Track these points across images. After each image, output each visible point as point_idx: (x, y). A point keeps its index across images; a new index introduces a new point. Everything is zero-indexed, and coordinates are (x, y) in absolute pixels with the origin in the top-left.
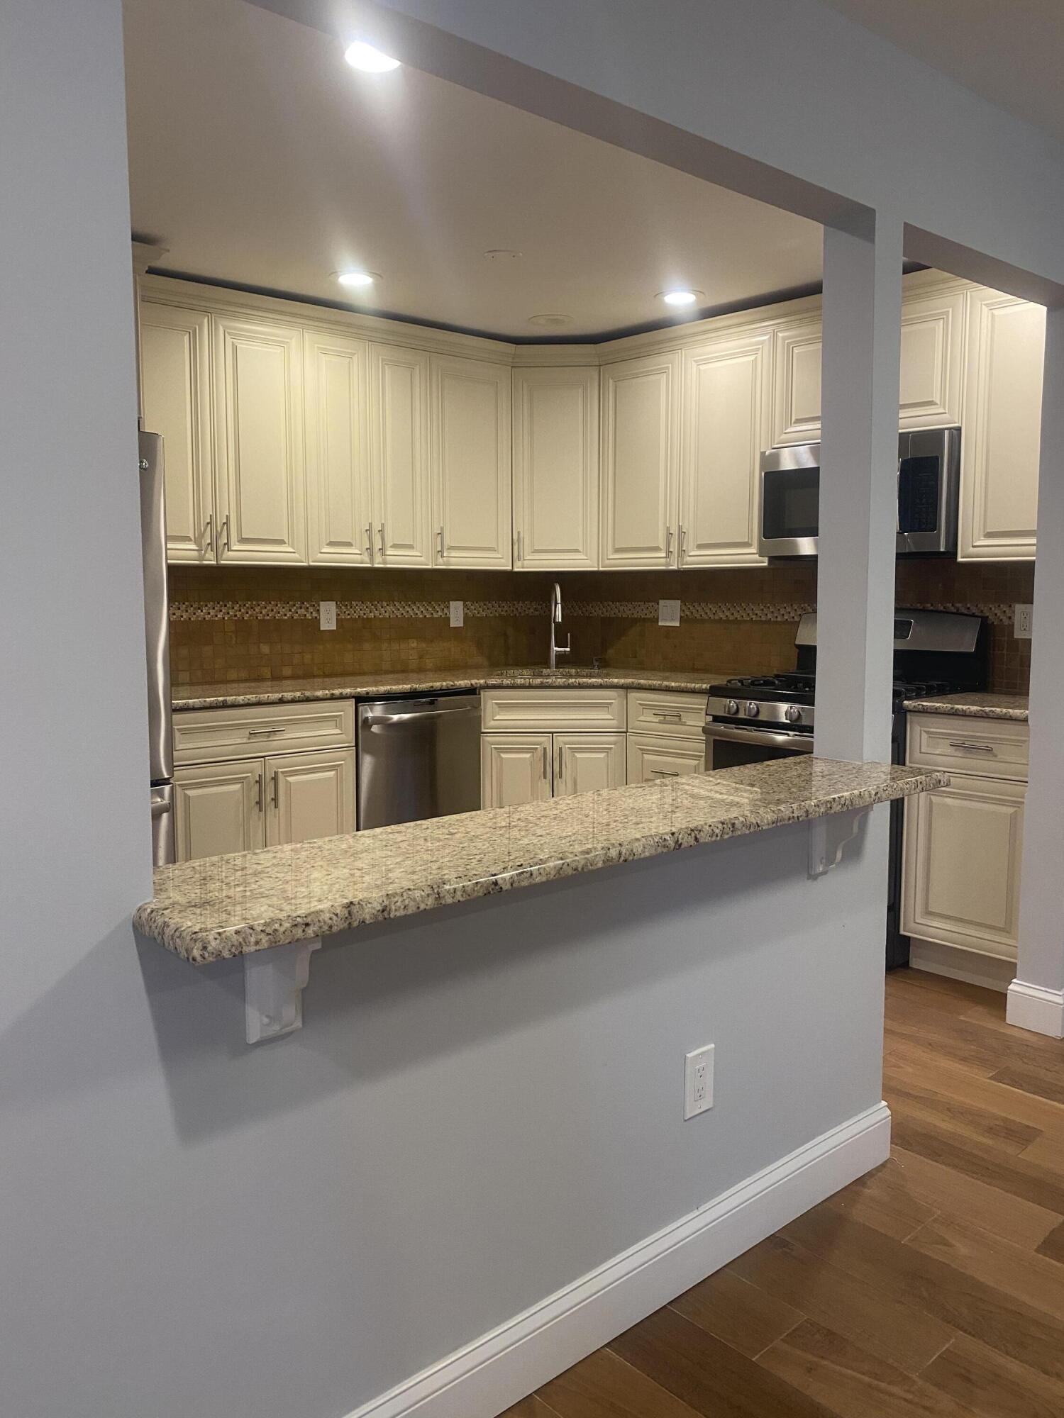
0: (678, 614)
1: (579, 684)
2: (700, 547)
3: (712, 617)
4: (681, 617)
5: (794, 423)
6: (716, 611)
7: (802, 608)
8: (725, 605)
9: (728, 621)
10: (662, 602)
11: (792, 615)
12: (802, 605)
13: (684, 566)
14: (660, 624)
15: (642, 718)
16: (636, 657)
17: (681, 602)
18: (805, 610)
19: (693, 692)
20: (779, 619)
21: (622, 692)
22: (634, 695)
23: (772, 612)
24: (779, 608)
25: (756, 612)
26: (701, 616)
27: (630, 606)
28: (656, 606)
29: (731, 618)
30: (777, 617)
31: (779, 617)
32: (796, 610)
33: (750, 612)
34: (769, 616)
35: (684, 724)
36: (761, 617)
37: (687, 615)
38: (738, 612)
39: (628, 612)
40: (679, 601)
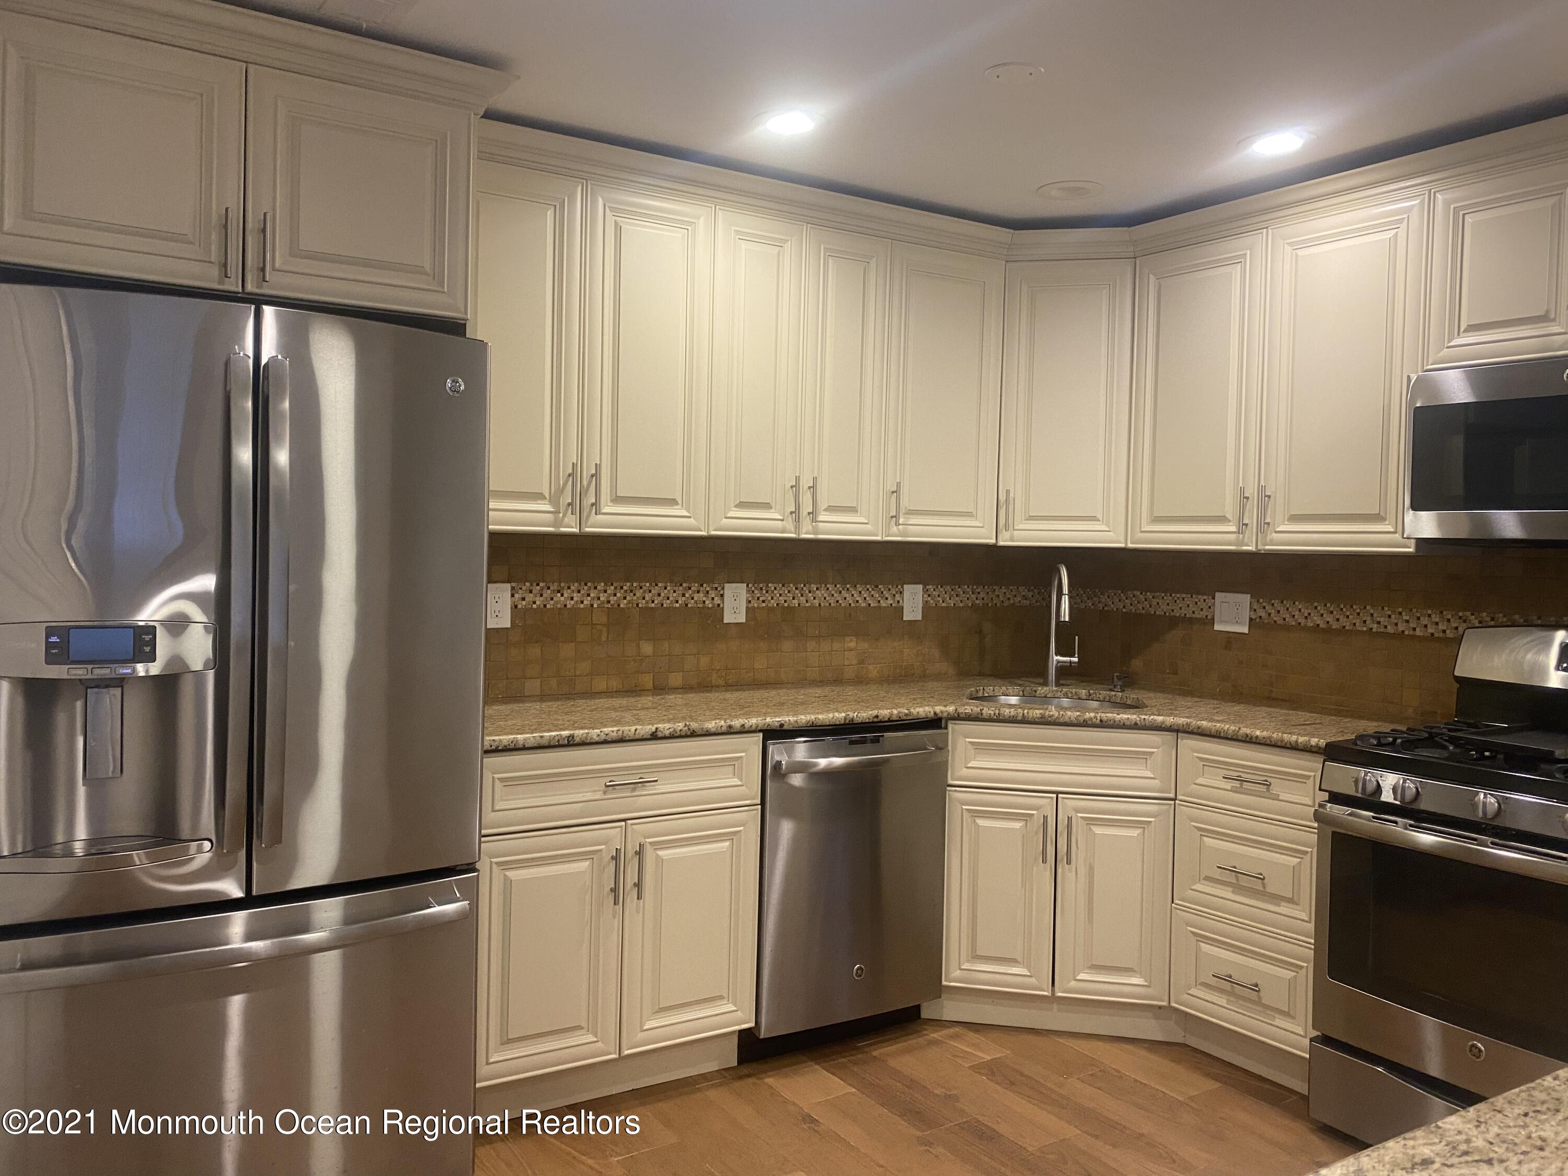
0: (1246, 614)
1: (1101, 721)
2: (1294, 518)
3: (1303, 621)
4: (1251, 620)
5: (1466, 331)
6: (1309, 614)
7: (1460, 618)
8: (1325, 605)
9: (1329, 631)
10: (1218, 595)
11: (1441, 627)
12: (1461, 614)
13: (1267, 547)
14: (1217, 627)
15: (1200, 780)
16: (1176, 674)
17: (1251, 597)
18: (1465, 621)
19: (1294, 748)
20: (1418, 632)
21: (1169, 737)
22: (1188, 743)
23: (1407, 621)
24: (1419, 615)
25: (1378, 619)
26: (1284, 619)
27: (1168, 599)
28: (1210, 601)
29: (1335, 626)
30: (1414, 629)
31: (1418, 629)
32: (1449, 620)
33: (1368, 619)
34: (1401, 627)
35: (1276, 798)
36: (1386, 627)
37: (1260, 617)
38: (1348, 617)
39: (1165, 608)
40: (1249, 596)
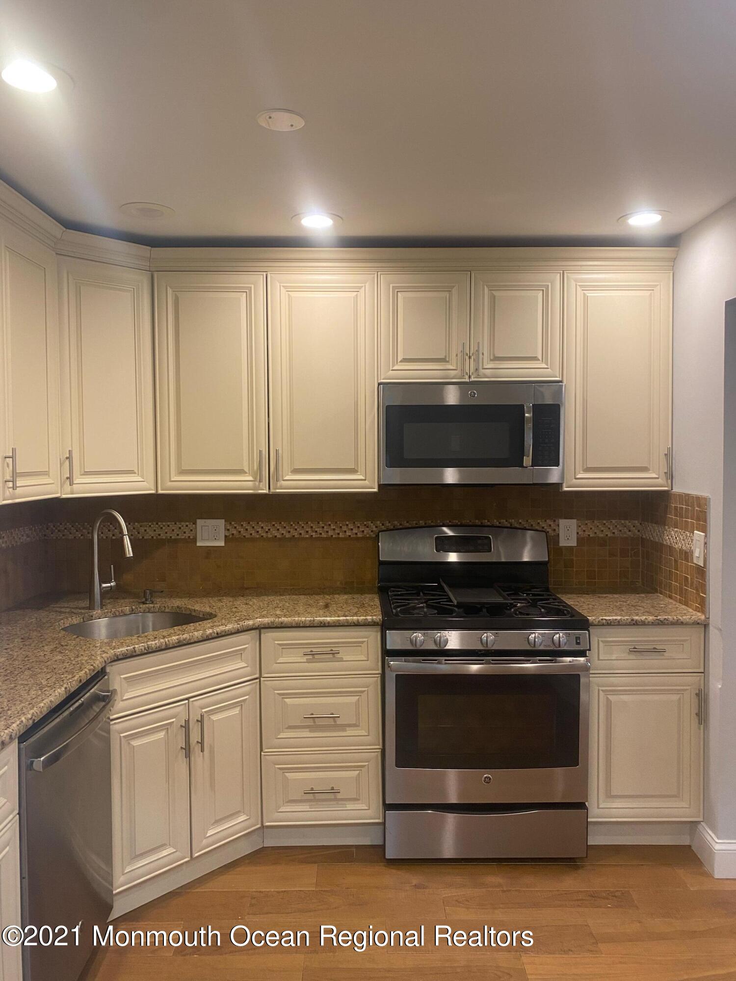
0: (222, 533)
2: (296, 471)
3: (264, 535)
4: (226, 536)
5: (401, 362)
6: (269, 530)
8: (280, 523)
9: (283, 539)
10: (200, 522)
14: (199, 544)
15: (281, 660)
17: (225, 521)
21: (254, 633)
22: (268, 636)
23: (334, 529)
24: (341, 525)
25: (316, 529)
26: (251, 534)
27: (154, 526)
28: (191, 526)
29: (288, 536)
30: (339, 534)
32: (358, 527)
33: (309, 530)
34: (331, 533)
37: (233, 534)
